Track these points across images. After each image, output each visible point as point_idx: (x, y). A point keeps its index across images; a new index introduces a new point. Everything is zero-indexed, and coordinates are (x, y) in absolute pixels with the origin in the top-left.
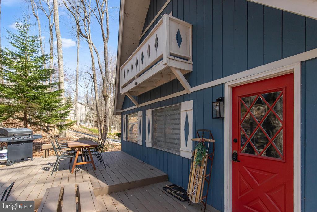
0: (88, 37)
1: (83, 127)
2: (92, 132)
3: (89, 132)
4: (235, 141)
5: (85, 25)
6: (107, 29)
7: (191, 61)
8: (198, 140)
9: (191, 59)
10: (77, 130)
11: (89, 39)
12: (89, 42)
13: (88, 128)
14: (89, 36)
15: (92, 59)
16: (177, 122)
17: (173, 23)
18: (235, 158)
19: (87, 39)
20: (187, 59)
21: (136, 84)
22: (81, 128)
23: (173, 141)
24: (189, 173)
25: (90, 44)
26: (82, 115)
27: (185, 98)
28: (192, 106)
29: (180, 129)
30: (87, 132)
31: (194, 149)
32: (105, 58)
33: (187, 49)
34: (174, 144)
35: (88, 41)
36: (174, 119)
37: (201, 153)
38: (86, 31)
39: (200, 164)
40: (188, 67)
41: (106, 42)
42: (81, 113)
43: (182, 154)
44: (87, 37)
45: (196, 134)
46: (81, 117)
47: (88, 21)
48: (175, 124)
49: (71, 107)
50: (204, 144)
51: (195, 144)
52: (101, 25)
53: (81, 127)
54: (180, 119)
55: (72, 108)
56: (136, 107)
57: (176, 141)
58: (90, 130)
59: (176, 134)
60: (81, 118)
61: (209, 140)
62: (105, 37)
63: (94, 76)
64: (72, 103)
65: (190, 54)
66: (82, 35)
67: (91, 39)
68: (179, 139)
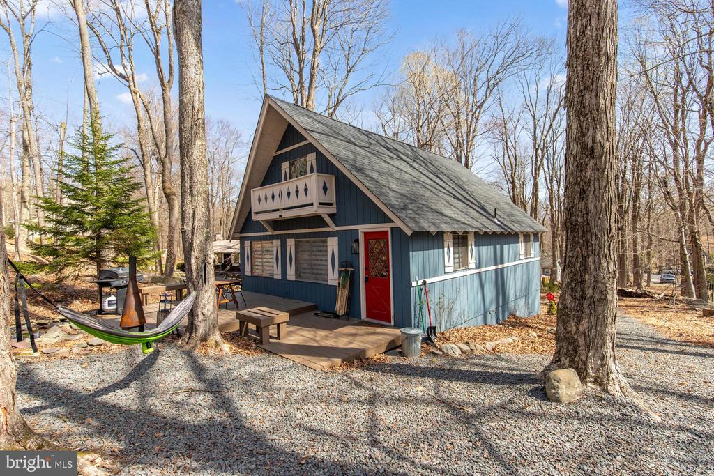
0: (131, 79)
4: (367, 269)
5: (123, 55)
6: (170, 65)
7: (335, 205)
8: (343, 269)
9: (335, 204)
11: (132, 84)
12: (133, 88)
14: (133, 78)
15: (139, 122)
16: (324, 253)
17: (321, 178)
18: (367, 280)
19: (128, 81)
20: (331, 204)
21: (280, 216)
23: (320, 272)
24: (336, 295)
25: (135, 93)
27: (332, 234)
28: (337, 242)
29: (327, 260)
31: (339, 277)
32: (165, 119)
33: (332, 196)
34: (321, 274)
35: (129, 87)
36: (321, 251)
37: (345, 279)
38: (124, 67)
39: (344, 287)
40: (333, 210)
41: (168, 89)
43: (330, 283)
44: (124, 77)
45: (341, 265)
47: (130, 49)
48: (323, 256)
50: (347, 272)
51: (340, 272)
52: (156, 57)
54: (327, 251)
57: (324, 272)
59: (324, 265)
61: (350, 269)
62: (166, 81)
63: (143, 155)
65: (334, 200)
66: (116, 73)
67: (136, 84)
68: (327, 270)
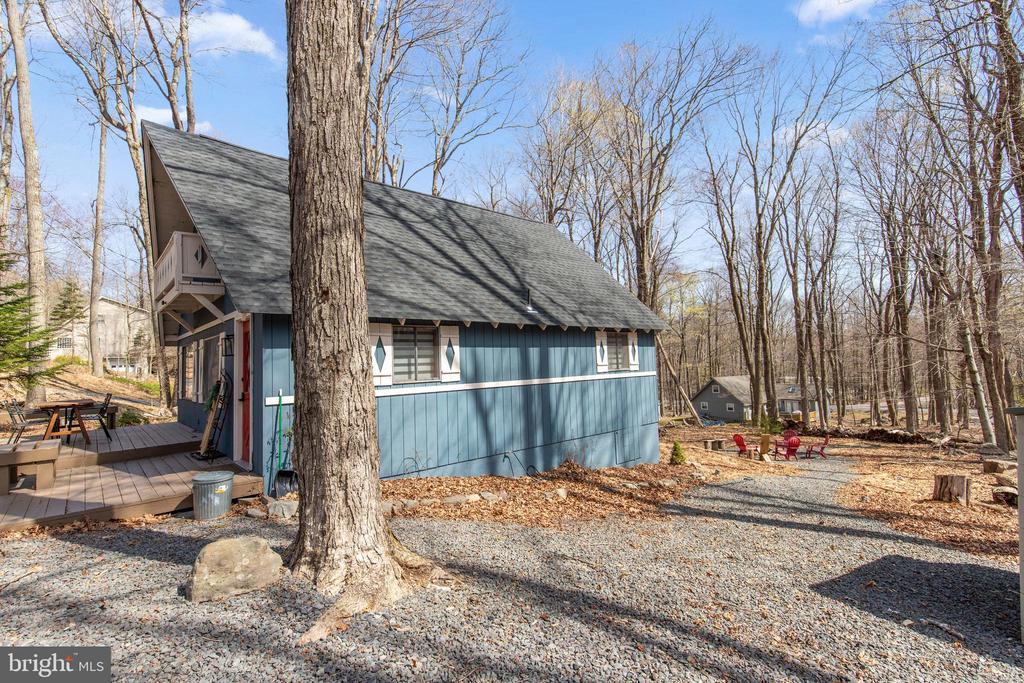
0: (129, 130)
1: (118, 380)
2: (147, 392)
3: (138, 392)
5: (118, 97)
10: (92, 386)
13: (135, 380)
17: (189, 239)
21: (163, 303)
22: (109, 382)
25: (135, 149)
26: (118, 339)
30: (128, 392)
38: (120, 113)
42: (115, 334)
44: (123, 128)
46: (114, 348)
47: (128, 89)
49: (78, 317)
52: (168, 98)
53: (112, 379)
55: (82, 320)
56: (190, 333)
58: (140, 387)
60: (117, 349)
64: (80, 305)
